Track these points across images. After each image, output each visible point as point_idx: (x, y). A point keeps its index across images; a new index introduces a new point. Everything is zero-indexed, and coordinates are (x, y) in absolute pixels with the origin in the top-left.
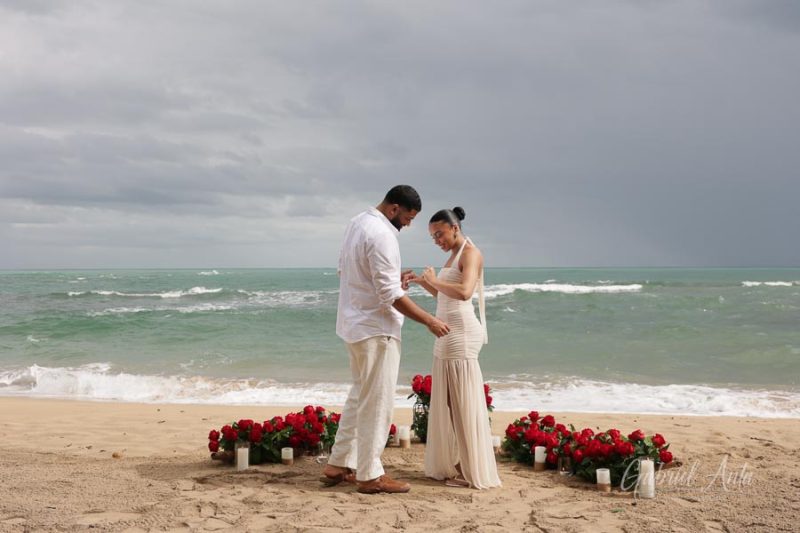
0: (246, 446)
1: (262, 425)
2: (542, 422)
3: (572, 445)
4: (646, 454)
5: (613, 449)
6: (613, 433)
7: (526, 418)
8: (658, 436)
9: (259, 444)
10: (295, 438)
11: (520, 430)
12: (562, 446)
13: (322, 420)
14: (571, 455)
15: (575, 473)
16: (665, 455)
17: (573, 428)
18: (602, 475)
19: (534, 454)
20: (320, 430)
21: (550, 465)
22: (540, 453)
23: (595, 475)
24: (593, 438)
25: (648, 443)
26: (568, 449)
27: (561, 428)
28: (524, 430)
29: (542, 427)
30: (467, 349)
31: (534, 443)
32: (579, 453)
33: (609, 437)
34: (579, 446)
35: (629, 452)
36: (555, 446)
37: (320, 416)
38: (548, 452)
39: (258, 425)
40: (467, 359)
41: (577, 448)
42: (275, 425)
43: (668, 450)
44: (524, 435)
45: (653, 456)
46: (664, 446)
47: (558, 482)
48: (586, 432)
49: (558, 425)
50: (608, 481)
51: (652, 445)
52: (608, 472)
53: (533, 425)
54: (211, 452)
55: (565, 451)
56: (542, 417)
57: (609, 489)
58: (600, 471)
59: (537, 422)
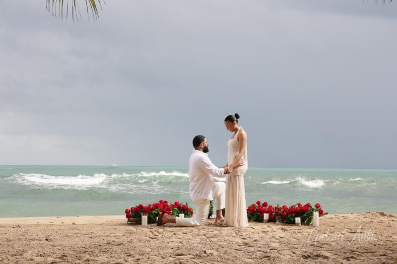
3: (282, 210)
5: (301, 210)
6: (299, 205)
7: (255, 204)
8: (317, 204)
11: (255, 208)
14: (280, 215)
15: (283, 222)
17: (278, 206)
18: (298, 220)
19: (263, 217)
21: (272, 220)
22: (266, 216)
23: (294, 221)
24: (288, 208)
25: (314, 207)
27: (271, 207)
30: (239, 172)
31: (262, 212)
32: (285, 213)
33: (297, 206)
35: (308, 210)
36: (273, 212)
37: (167, 204)
38: (270, 217)
40: (238, 176)
41: (283, 212)
43: (322, 209)
45: (316, 211)
46: (320, 207)
47: (278, 224)
48: (284, 207)
49: (269, 206)
50: (300, 222)
51: (315, 208)
52: (300, 218)
53: (259, 206)
54: (127, 219)
55: (277, 214)
56: (262, 203)
57: (300, 225)
58: (296, 219)
59: (261, 205)
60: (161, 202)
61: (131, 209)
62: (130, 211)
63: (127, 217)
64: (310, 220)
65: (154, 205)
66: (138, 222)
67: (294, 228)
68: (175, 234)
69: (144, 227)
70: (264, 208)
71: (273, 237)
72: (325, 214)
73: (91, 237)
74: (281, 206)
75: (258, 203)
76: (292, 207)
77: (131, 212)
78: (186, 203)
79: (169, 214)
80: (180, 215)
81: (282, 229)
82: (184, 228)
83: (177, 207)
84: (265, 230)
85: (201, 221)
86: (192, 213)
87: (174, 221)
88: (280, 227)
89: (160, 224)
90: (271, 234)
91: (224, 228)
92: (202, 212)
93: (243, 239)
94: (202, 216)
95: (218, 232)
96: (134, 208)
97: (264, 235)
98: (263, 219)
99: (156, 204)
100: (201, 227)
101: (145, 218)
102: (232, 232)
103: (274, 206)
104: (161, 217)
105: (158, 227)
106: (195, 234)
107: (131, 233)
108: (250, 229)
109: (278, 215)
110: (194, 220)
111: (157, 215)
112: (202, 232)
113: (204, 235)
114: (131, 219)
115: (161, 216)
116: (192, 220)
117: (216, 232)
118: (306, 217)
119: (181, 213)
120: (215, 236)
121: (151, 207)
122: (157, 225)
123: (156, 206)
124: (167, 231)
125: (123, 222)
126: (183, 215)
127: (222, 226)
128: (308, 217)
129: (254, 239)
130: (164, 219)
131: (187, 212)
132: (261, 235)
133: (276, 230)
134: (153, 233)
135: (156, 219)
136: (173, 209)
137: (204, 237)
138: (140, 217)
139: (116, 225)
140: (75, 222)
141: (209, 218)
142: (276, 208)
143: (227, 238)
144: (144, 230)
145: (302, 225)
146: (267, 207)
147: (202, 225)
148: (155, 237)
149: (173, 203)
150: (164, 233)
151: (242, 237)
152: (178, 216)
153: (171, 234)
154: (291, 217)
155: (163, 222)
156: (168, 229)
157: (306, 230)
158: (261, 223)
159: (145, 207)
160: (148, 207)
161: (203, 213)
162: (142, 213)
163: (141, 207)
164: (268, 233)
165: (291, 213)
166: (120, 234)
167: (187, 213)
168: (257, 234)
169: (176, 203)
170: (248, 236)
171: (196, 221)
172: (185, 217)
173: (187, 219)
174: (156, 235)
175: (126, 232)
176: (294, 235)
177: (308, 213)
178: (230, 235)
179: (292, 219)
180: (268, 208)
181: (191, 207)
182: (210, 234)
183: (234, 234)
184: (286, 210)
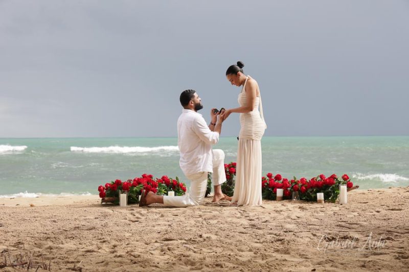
2: (275, 178)
3: (300, 184)
5: (324, 183)
6: (321, 176)
8: (345, 175)
11: (266, 182)
12: (292, 187)
14: (298, 190)
15: (301, 199)
17: (295, 178)
18: (320, 196)
19: (276, 193)
21: (287, 197)
22: (280, 192)
23: (316, 197)
24: (308, 181)
25: (340, 179)
27: (285, 180)
30: (253, 135)
31: (275, 187)
32: (304, 188)
33: (319, 179)
35: (333, 183)
36: (289, 187)
37: (152, 179)
38: (284, 193)
40: (253, 140)
41: (302, 186)
43: (351, 181)
44: (268, 184)
45: (343, 183)
46: (349, 179)
47: (295, 202)
48: (302, 180)
49: (284, 179)
50: (323, 198)
51: (342, 180)
52: (322, 194)
53: (271, 180)
54: (101, 199)
55: (295, 189)
56: (274, 175)
57: (323, 202)
58: (318, 194)
59: (273, 178)
60: (144, 176)
61: (106, 186)
62: (104, 188)
63: (102, 195)
64: (336, 195)
65: (135, 180)
66: (115, 202)
67: (315, 205)
68: (162, 216)
69: (123, 208)
70: (276, 181)
71: (289, 217)
72: (355, 188)
73: (55, 221)
74: (298, 179)
75: (270, 176)
76: (313, 179)
77: (106, 190)
78: (177, 178)
79: (154, 191)
80: (169, 192)
81: (300, 208)
82: (174, 209)
83: (165, 183)
84: (278, 209)
85: (197, 199)
86: (184, 190)
87: (161, 201)
88: (298, 205)
89: (144, 204)
90: (286, 214)
91: (225, 208)
92: (198, 188)
93: (250, 220)
94: (198, 194)
95: (217, 213)
96: (110, 184)
97: (276, 214)
98: (276, 196)
99: (138, 179)
100: (196, 207)
101: (123, 197)
102: (236, 212)
103: (289, 180)
104: (145, 196)
105: (141, 207)
106: (189, 215)
107: (105, 216)
108: (260, 209)
109: (294, 191)
110: (187, 199)
111: (140, 193)
112: (198, 213)
113: (200, 216)
114: (106, 198)
115: (144, 194)
116: (184, 199)
117: (215, 213)
118: (330, 192)
119: (171, 191)
120: (214, 217)
121: (132, 182)
122: (140, 206)
123: (138, 182)
124: (152, 212)
125: (97, 203)
126: (173, 192)
127: (223, 206)
128: (334, 192)
129: (264, 220)
130: (148, 199)
131: (178, 188)
132: (274, 215)
133: (293, 208)
134: (135, 215)
135: (138, 198)
136: (160, 186)
137: (200, 219)
138: (117, 196)
139: (86, 207)
140: (34, 204)
141: (206, 196)
142: (292, 181)
143: (229, 219)
144: (123, 212)
145: (325, 202)
146: (281, 181)
147: (196, 205)
148: (136, 219)
149: (160, 178)
150: (149, 214)
151: (248, 218)
152: (167, 194)
153: (158, 216)
154: (311, 192)
155: (147, 202)
156: (154, 210)
157: (331, 208)
158: (273, 201)
159: (124, 183)
160: (127, 183)
161: (200, 190)
162: (120, 191)
163: (118, 183)
164: (281, 213)
165: (312, 187)
166: (92, 217)
167: (179, 190)
168: (267, 214)
169: (163, 178)
170: (257, 217)
171: (189, 200)
172: (175, 195)
173: (178, 198)
174: (138, 218)
175: (99, 214)
176: (316, 214)
177: (333, 188)
178: (234, 216)
179: (313, 196)
180: (283, 182)
181: (183, 183)
182: (208, 215)
183: (239, 215)
184: (305, 183)
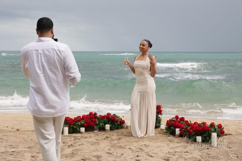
0: (67, 127)
1: (73, 119)
2: (179, 120)
4: (215, 131)
6: (204, 123)
7: (174, 118)
8: (220, 124)
9: (72, 126)
10: (86, 124)
12: (186, 128)
13: (96, 117)
14: (188, 131)
16: (222, 131)
17: (190, 122)
19: (175, 131)
20: (95, 122)
21: (181, 135)
22: (178, 131)
23: (196, 139)
24: (197, 125)
26: (188, 129)
28: (172, 122)
29: (180, 121)
31: (176, 127)
32: (191, 131)
33: (202, 125)
34: (191, 128)
36: (183, 128)
37: (96, 116)
38: (180, 132)
39: (72, 119)
42: (78, 119)
44: (172, 124)
46: (222, 128)
48: (195, 123)
49: (186, 121)
50: (200, 141)
51: (217, 128)
52: (201, 137)
53: (176, 121)
60: (91, 114)
72: (226, 135)
75: (177, 117)
80: (106, 125)
99: (85, 115)
101: (66, 129)
184: (193, 128)
